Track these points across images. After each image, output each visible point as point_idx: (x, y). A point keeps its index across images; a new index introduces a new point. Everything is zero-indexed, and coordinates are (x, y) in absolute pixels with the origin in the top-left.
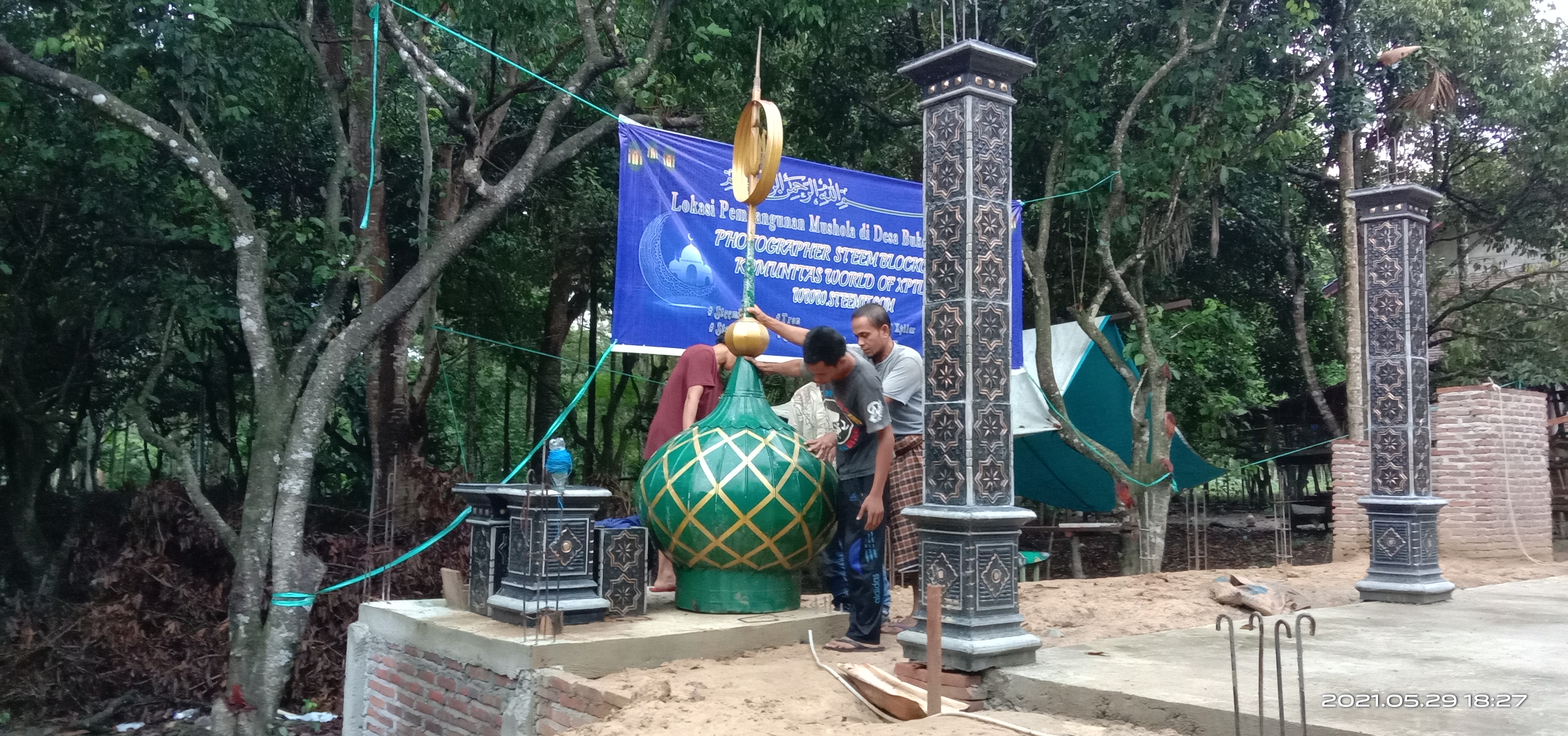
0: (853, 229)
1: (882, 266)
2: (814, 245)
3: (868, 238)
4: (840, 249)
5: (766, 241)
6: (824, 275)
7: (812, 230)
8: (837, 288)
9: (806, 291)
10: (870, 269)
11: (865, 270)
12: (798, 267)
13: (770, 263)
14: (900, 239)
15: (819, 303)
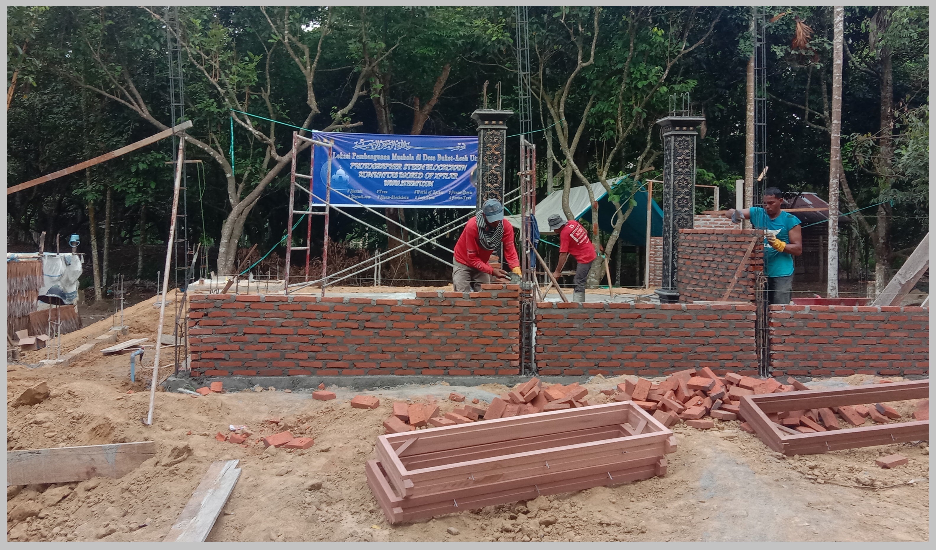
0: (412, 157)
1: (427, 170)
2: (394, 165)
3: (420, 160)
4: (406, 165)
5: (372, 165)
6: (399, 175)
7: (393, 159)
8: (405, 179)
9: (390, 181)
10: (421, 171)
11: (418, 171)
12: (386, 173)
13: (374, 173)
14: (436, 158)
15: (396, 185)
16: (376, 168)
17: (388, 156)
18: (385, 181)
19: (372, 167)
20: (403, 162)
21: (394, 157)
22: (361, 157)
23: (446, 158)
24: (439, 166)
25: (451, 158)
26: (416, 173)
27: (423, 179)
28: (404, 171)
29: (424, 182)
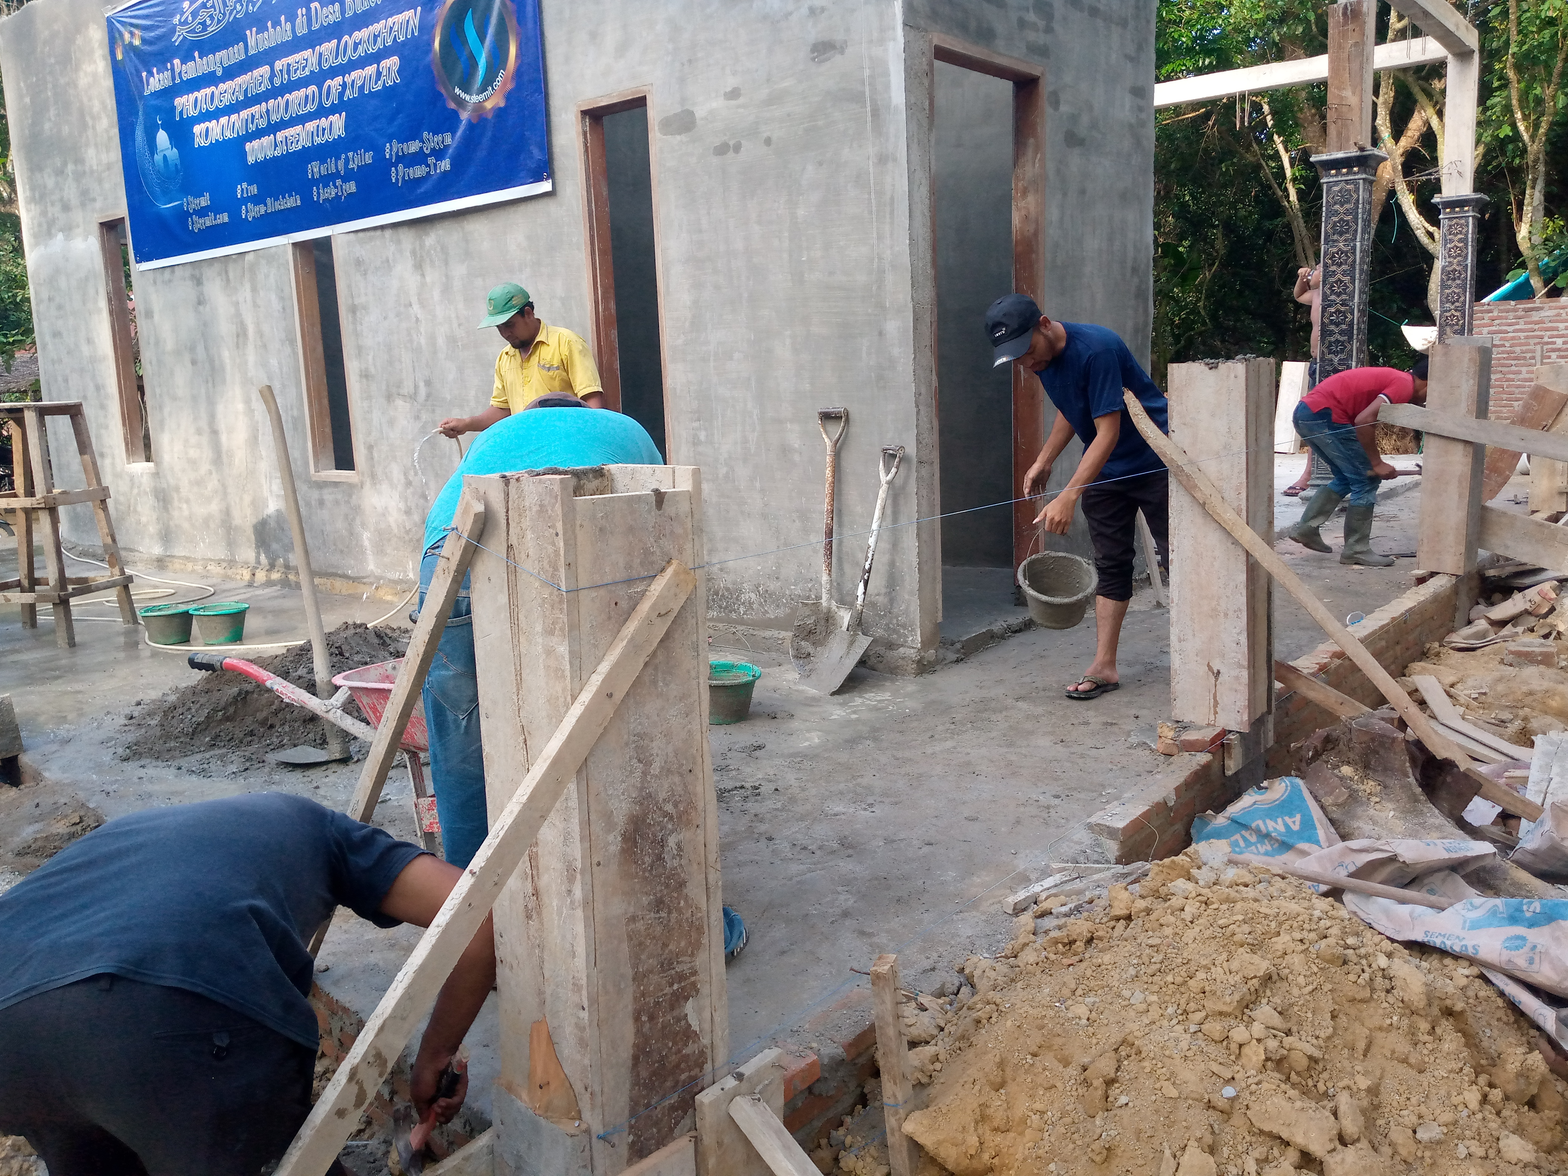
0: (289, 25)
1: (326, 66)
2: (256, 73)
3: (305, 31)
4: (279, 65)
5: (217, 93)
6: (268, 111)
7: (251, 52)
8: (283, 125)
9: (256, 143)
10: (312, 77)
11: (307, 82)
13: (224, 120)
14: (342, 9)
15: (270, 154)
16: (225, 100)
17: (242, 45)
18: (248, 146)
19: (216, 102)
20: (268, 56)
21: (252, 42)
22: (190, 70)
24: (351, 42)
26: (302, 93)
27: (322, 112)
28: (276, 93)
29: (324, 122)
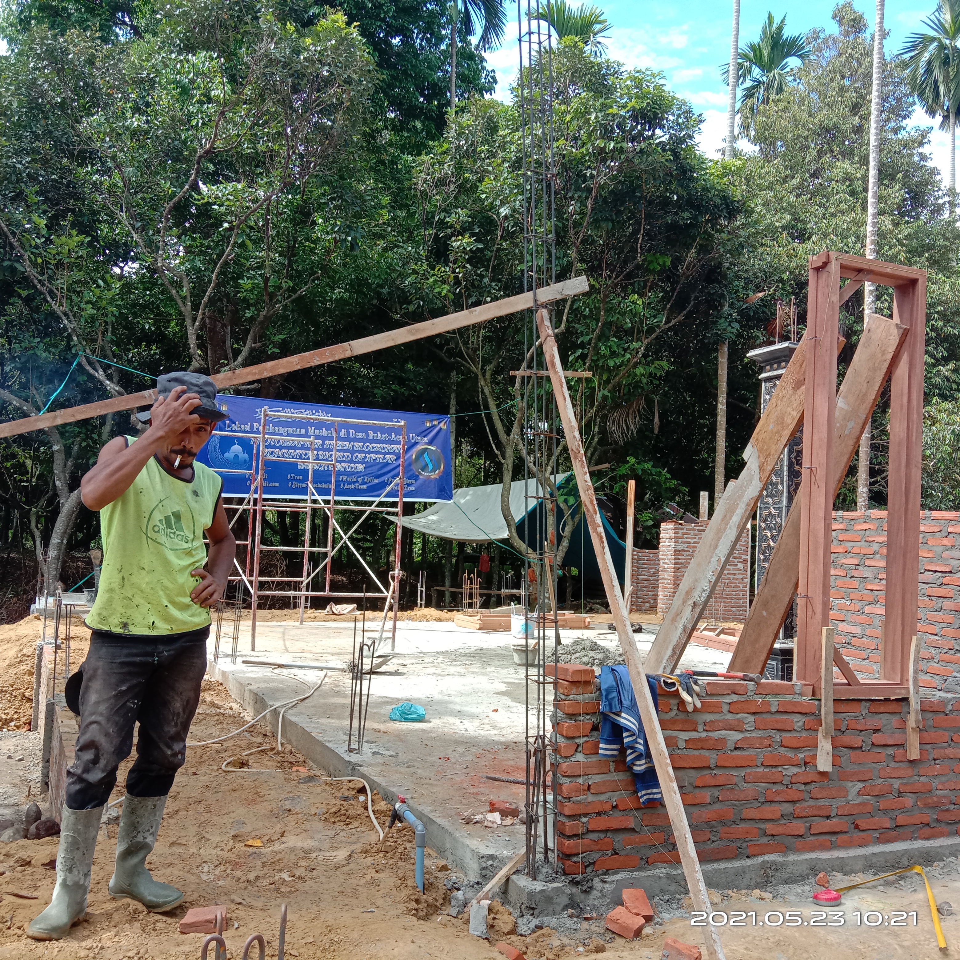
0: (336, 432)
1: (356, 449)
3: (345, 436)
4: (327, 442)
7: (310, 433)
10: (347, 451)
11: (344, 451)
12: (301, 452)
13: (284, 451)
14: (367, 435)
16: (288, 444)
17: (303, 430)
20: (323, 438)
21: (311, 430)
23: (379, 436)
24: (370, 446)
25: (385, 437)
26: (342, 453)
27: (351, 461)
28: (324, 450)
29: (352, 465)
